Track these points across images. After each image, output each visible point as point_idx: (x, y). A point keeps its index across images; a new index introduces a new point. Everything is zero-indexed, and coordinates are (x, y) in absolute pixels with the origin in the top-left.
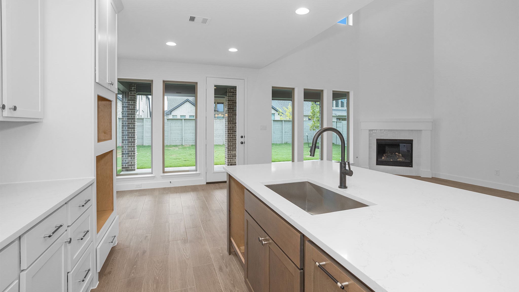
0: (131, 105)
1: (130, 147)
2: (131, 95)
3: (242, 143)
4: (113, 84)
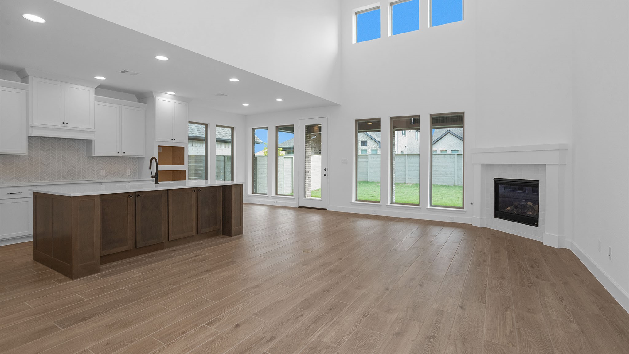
3: (325, 175)
4: (174, 140)
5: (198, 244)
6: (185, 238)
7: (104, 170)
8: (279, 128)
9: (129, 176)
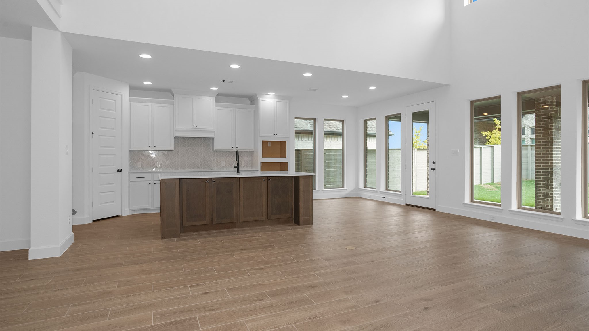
3: (433, 169)
4: (276, 135)
5: (265, 228)
6: (256, 221)
7: (225, 162)
8: (388, 118)
9: (244, 167)
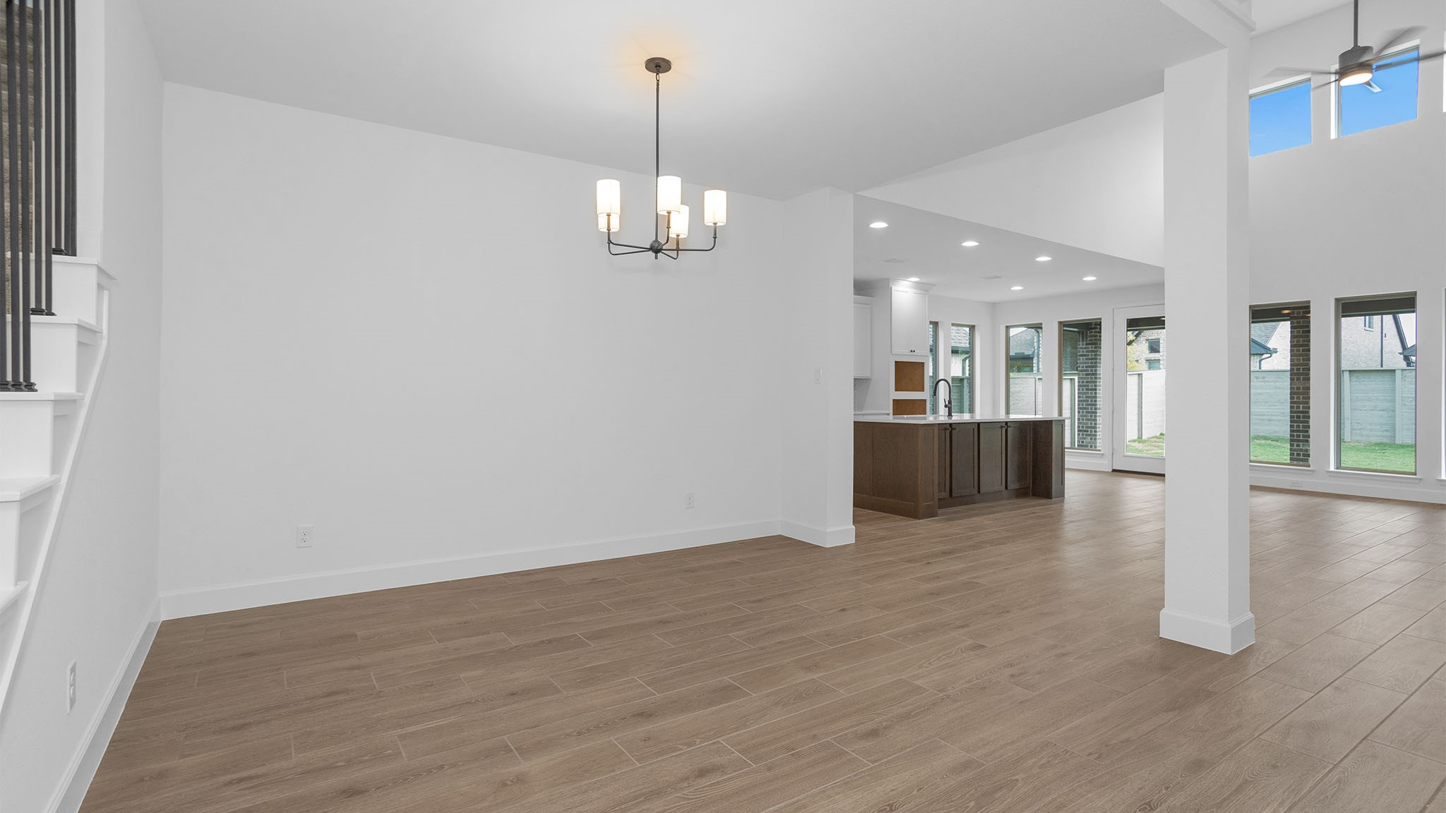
0: (1091, 352)
1: (1089, 420)
2: (1090, 336)
4: (914, 351)
